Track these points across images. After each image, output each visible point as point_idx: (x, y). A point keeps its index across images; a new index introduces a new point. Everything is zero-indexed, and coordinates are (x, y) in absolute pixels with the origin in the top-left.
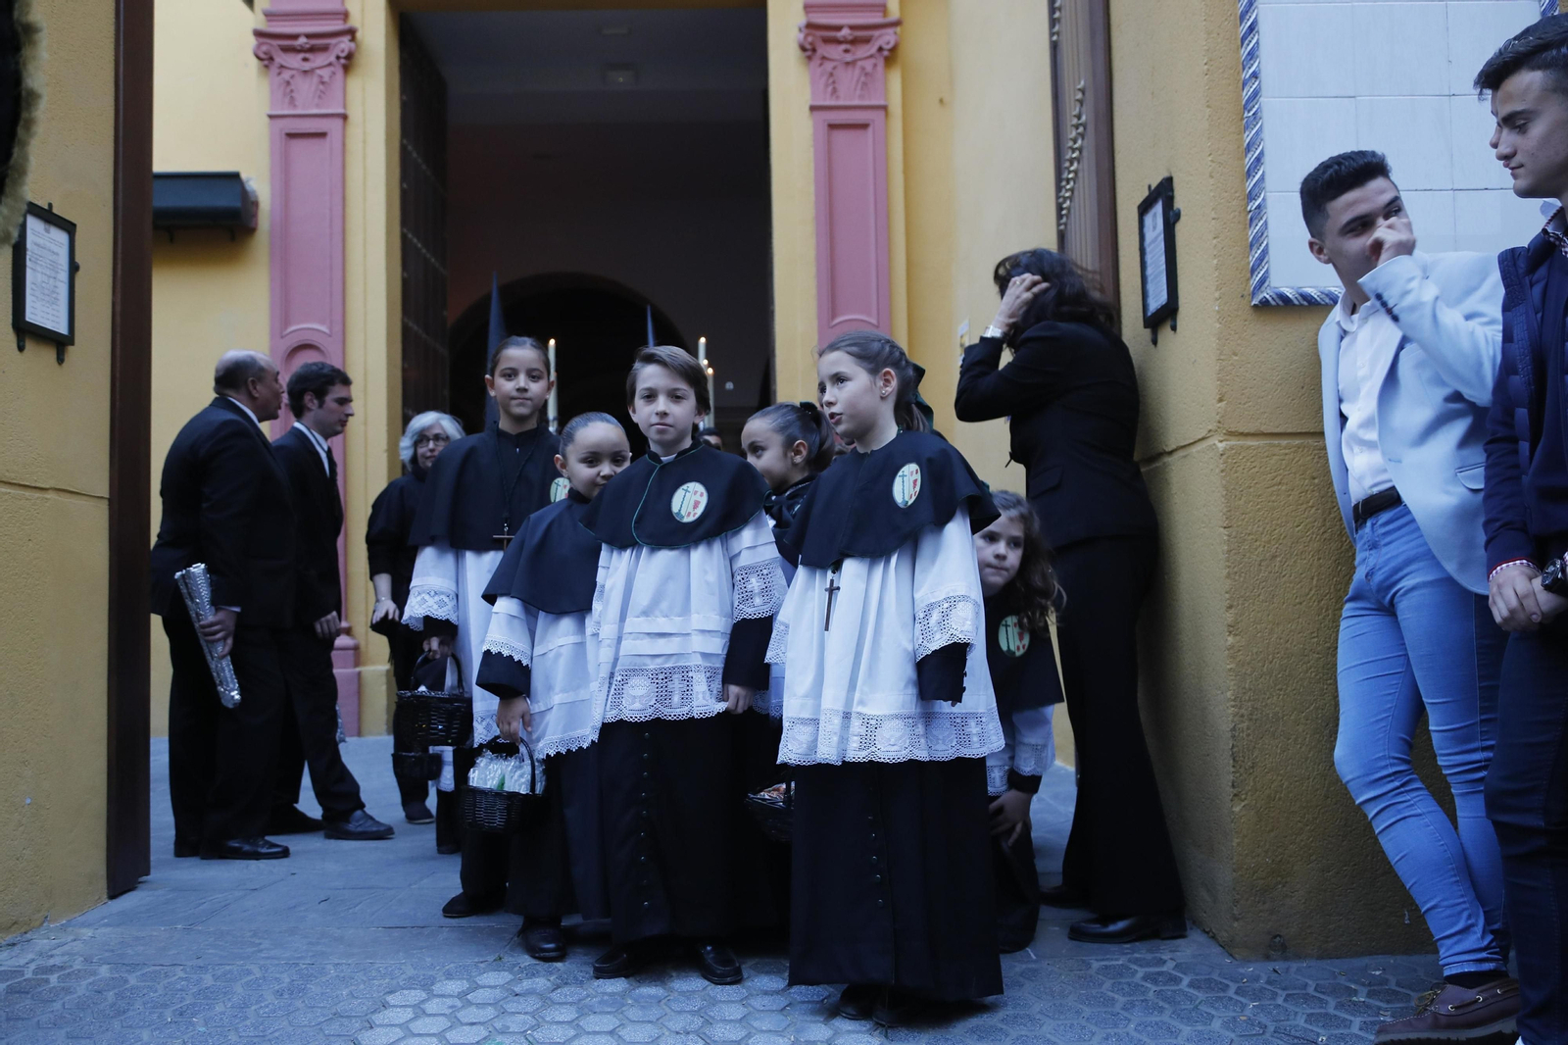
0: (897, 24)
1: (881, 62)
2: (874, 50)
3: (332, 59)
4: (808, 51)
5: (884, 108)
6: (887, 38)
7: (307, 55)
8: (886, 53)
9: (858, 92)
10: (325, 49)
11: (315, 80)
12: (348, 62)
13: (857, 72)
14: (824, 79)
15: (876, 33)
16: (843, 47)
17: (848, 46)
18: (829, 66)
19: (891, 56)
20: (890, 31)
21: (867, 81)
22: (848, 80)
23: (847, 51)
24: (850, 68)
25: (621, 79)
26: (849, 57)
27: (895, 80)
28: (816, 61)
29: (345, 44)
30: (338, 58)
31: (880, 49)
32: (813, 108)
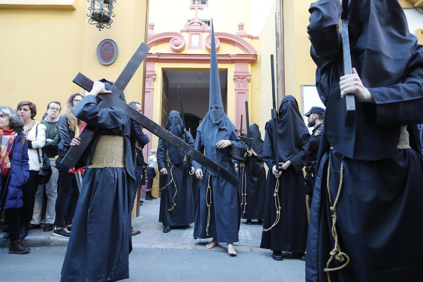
0: (251, 75)
1: (247, 82)
2: (246, 80)
3: (152, 79)
4: (235, 80)
5: (248, 90)
6: (249, 78)
7: (147, 78)
8: (248, 80)
9: (243, 87)
10: (151, 77)
11: (149, 82)
12: (154, 79)
13: (243, 83)
14: (237, 85)
15: (247, 77)
16: (241, 79)
17: (242, 79)
18: (238, 82)
19: (249, 81)
20: (249, 77)
21: (245, 85)
22: (242, 85)
23: (241, 80)
24: (242, 83)
25: (200, 81)
26: (242, 81)
27: (250, 84)
28: (236, 82)
29: (154, 77)
30: (153, 79)
31: (247, 80)
32: (235, 90)
